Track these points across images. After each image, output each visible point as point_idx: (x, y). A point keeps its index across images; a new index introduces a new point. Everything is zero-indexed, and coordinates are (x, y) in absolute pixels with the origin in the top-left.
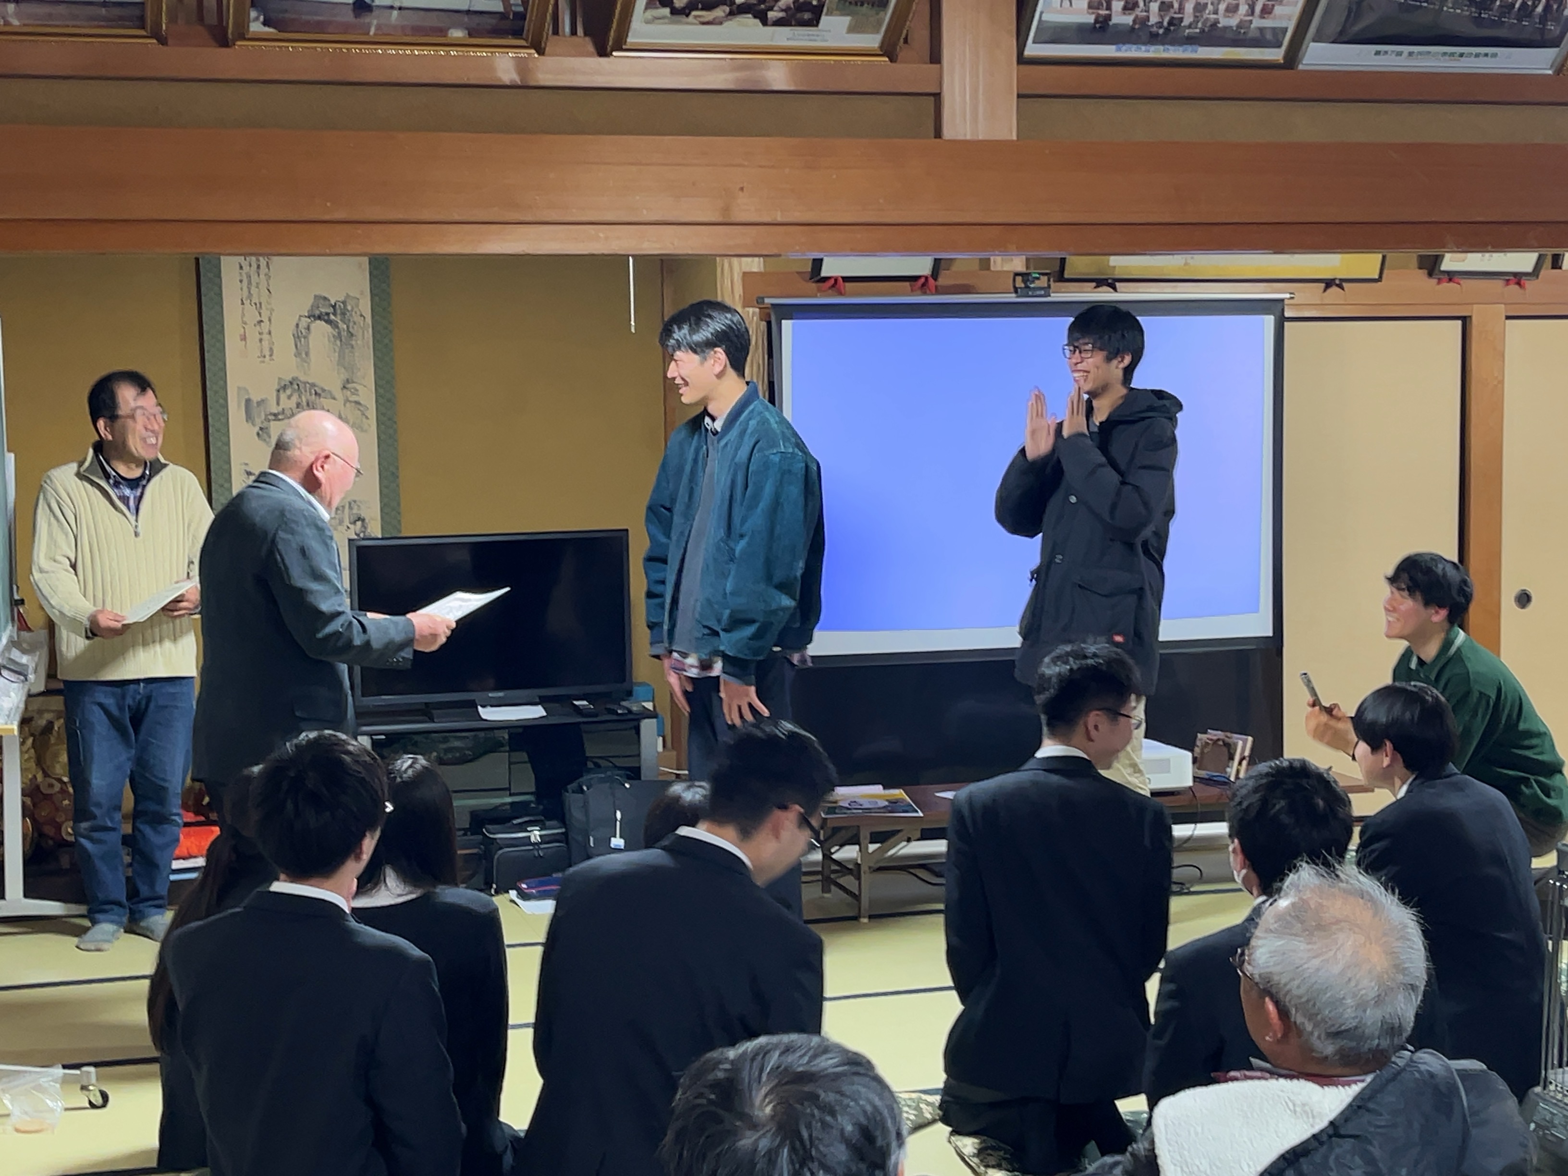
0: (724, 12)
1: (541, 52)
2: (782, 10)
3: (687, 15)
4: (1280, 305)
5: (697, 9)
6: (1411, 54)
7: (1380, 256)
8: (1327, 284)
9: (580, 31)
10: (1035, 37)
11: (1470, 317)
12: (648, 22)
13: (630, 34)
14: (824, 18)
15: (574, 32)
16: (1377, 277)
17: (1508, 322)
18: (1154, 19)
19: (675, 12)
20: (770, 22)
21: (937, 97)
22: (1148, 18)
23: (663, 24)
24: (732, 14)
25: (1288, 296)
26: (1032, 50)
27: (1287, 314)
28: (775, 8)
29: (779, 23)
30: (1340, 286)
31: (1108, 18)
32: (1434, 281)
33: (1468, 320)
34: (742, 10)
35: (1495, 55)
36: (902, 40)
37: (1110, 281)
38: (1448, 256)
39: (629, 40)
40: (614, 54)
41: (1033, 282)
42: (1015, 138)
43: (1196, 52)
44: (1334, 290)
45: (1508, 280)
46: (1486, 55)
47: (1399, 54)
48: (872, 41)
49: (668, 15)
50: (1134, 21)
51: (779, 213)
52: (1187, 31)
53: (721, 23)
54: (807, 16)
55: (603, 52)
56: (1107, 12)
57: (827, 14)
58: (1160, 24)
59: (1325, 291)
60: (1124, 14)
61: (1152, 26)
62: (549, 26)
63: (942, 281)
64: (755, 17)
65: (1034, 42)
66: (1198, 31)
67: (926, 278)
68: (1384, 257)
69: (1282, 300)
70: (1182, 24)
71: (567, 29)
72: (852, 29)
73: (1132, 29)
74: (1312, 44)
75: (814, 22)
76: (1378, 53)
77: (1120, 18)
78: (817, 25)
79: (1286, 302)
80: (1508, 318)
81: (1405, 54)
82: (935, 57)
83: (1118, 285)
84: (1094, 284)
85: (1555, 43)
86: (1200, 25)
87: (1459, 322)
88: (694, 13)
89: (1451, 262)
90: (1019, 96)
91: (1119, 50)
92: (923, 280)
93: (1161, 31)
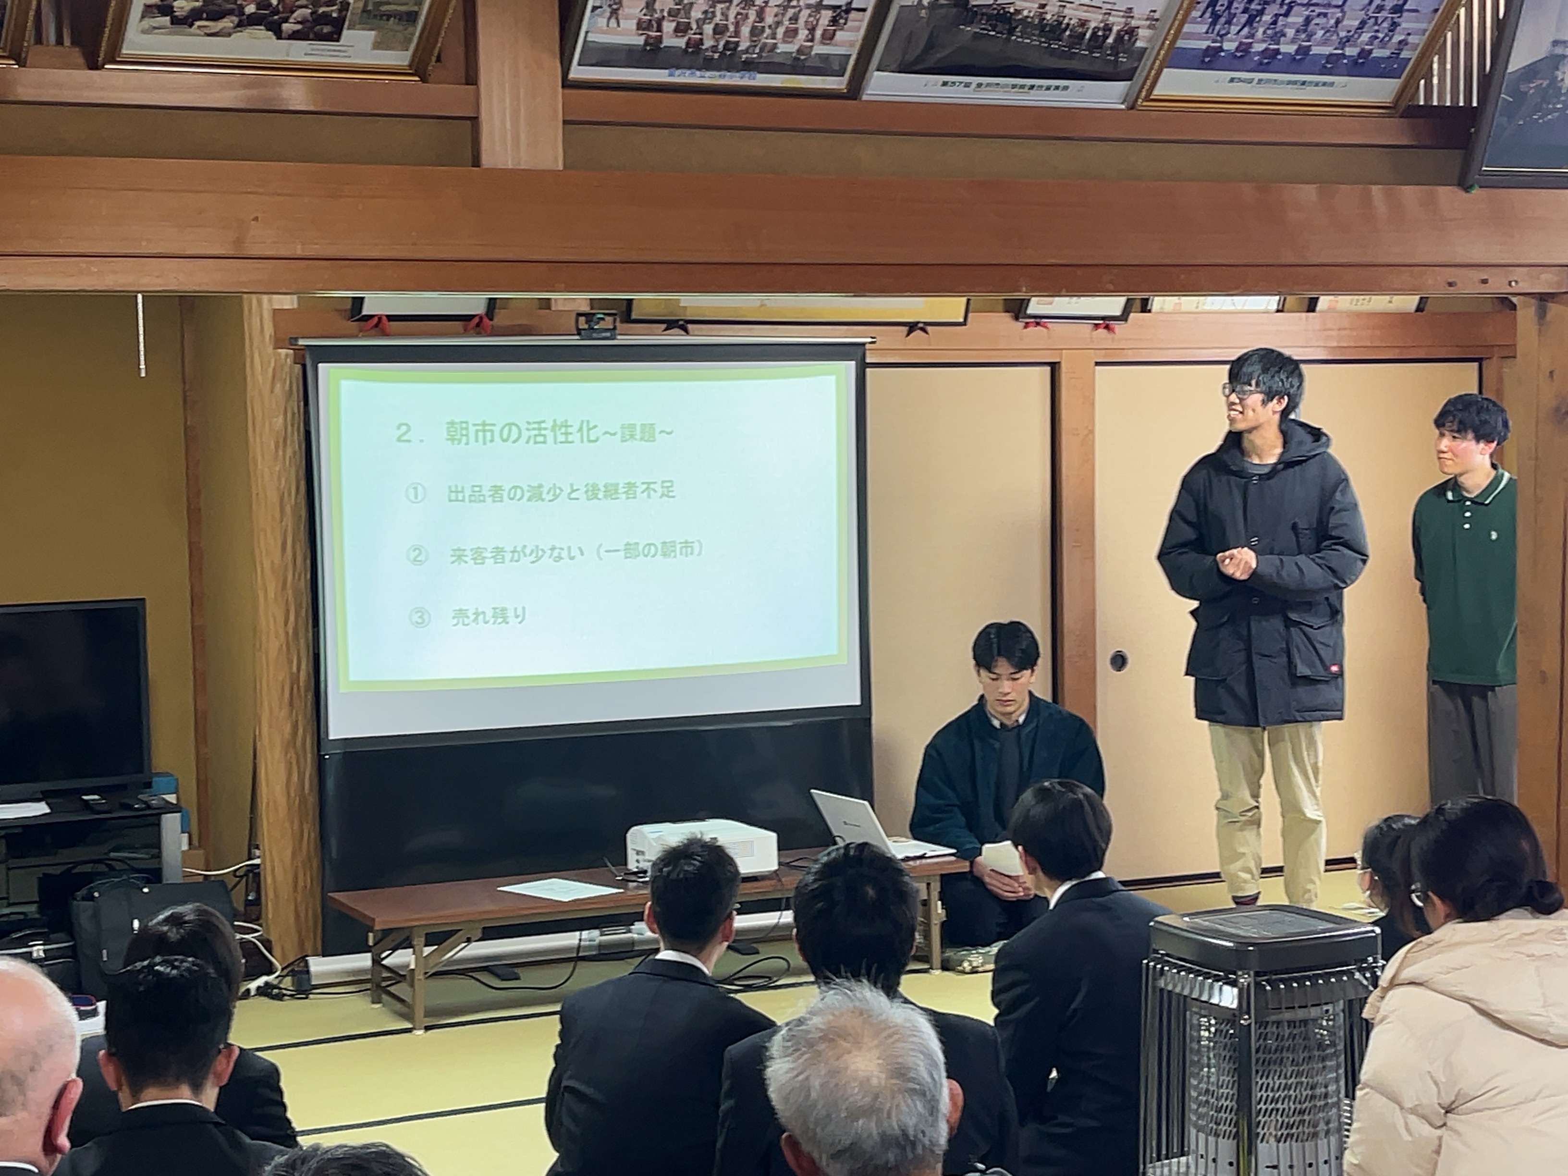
0: (232, 22)
1: (21, 63)
2: (298, 23)
3: (191, 25)
4: (859, 350)
5: (201, 19)
6: (979, 85)
7: (964, 300)
8: (911, 327)
9: (67, 41)
10: (580, 60)
11: (1059, 363)
12: (144, 32)
13: (124, 46)
14: (345, 33)
15: (60, 42)
16: (961, 320)
17: (1097, 368)
18: (708, 43)
19: (175, 21)
20: (283, 36)
21: (474, 120)
22: (701, 41)
23: (162, 34)
24: (240, 25)
25: (870, 340)
26: (577, 72)
27: (868, 360)
28: (291, 20)
29: (295, 36)
30: (923, 330)
31: (660, 39)
32: (1020, 325)
33: (1057, 366)
34: (253, 21)
35: (1066, 88)
36: (434, 59)
37: (681, 323)
38: (1034, 300)
39: (124, 51)
40: (106, 66)
41: (598, 323)
42: (561, 167)
43: (754, 79)
44: (918, 333)
45: (1097, 325)
46: (1057, 88)
47: (967, 85)
48: (399, 58)
49: (168, 24)
50: (688, 44)
51: (299, 247)
52: (744, 56)
53: (229, 35)
54: (327, 29)
55: (94, 65)
56: (658, 34)
57: (349, 29)
58: (714, 48)
59: (908, 335)
60: (677, 36)
61: (707, 49)
62: (30, 33)
63: (497, 321)
64: (268, 30)
65: (579, 64)
66: (755, 56)
67: (481, 318)
68: (968, 300)
69: (864, 344)
70: (739, 49)
71: (52, 38)
72: (377, 46)
73: (685, 51)
74: (876, 73)
75: (335, 36)
76: (945, 84)
77: (671, 40)
78: (338, 40)
79: (868, 346)
80: (1097, 364)
81: (973, 86)
82: (471, 78)
83: (690, 327)
84: (664, 326)
85: (1128, 76)
86: (757, 50)
87: (1048, 369)
88: (198, 23)
89: (1036, 306)
90: (565, 122)
91: (671, 75)
92: (476, 320)
93: (716, 56)
